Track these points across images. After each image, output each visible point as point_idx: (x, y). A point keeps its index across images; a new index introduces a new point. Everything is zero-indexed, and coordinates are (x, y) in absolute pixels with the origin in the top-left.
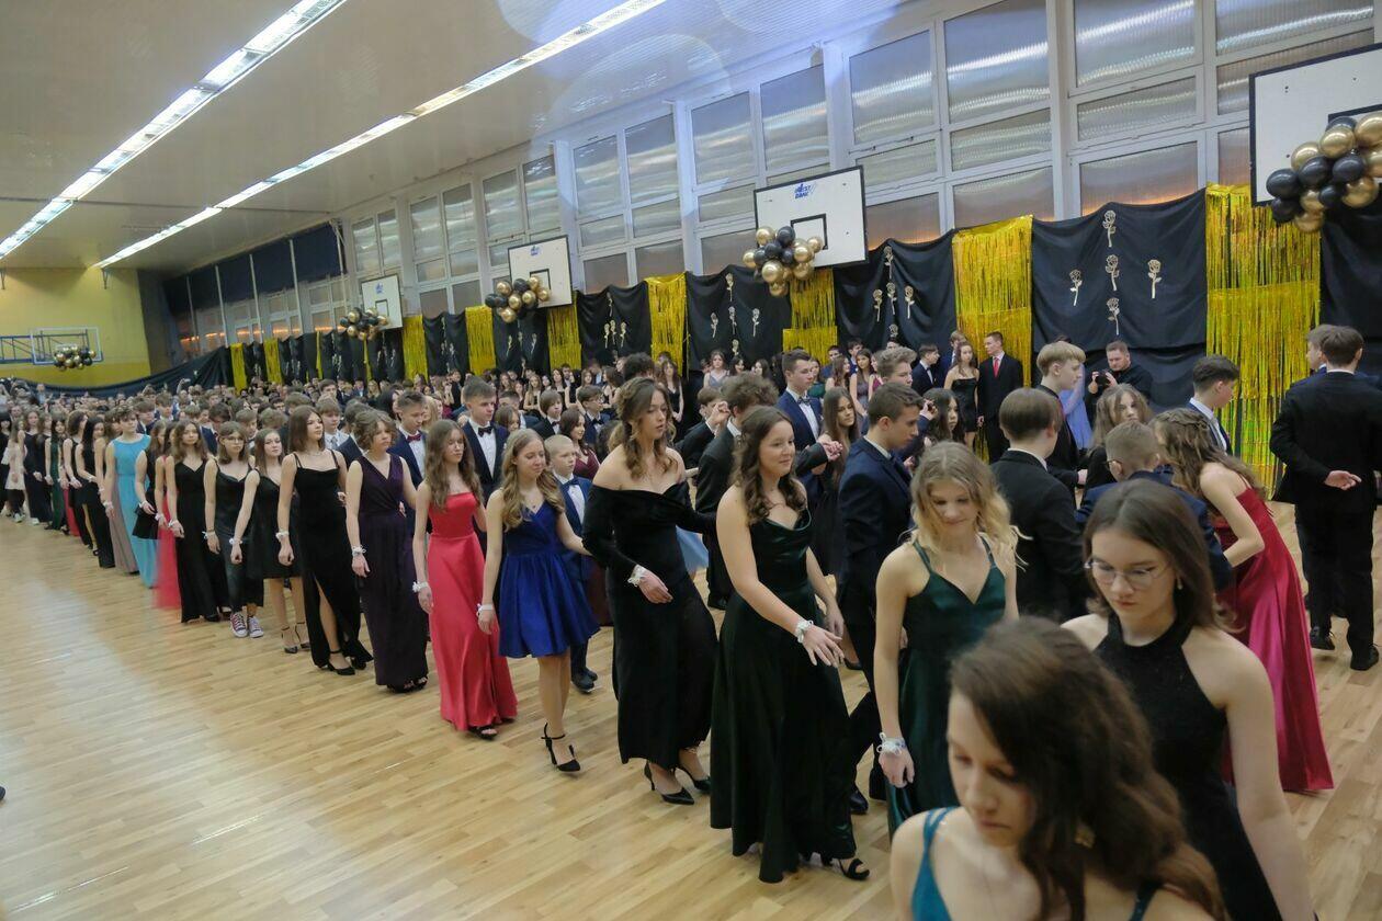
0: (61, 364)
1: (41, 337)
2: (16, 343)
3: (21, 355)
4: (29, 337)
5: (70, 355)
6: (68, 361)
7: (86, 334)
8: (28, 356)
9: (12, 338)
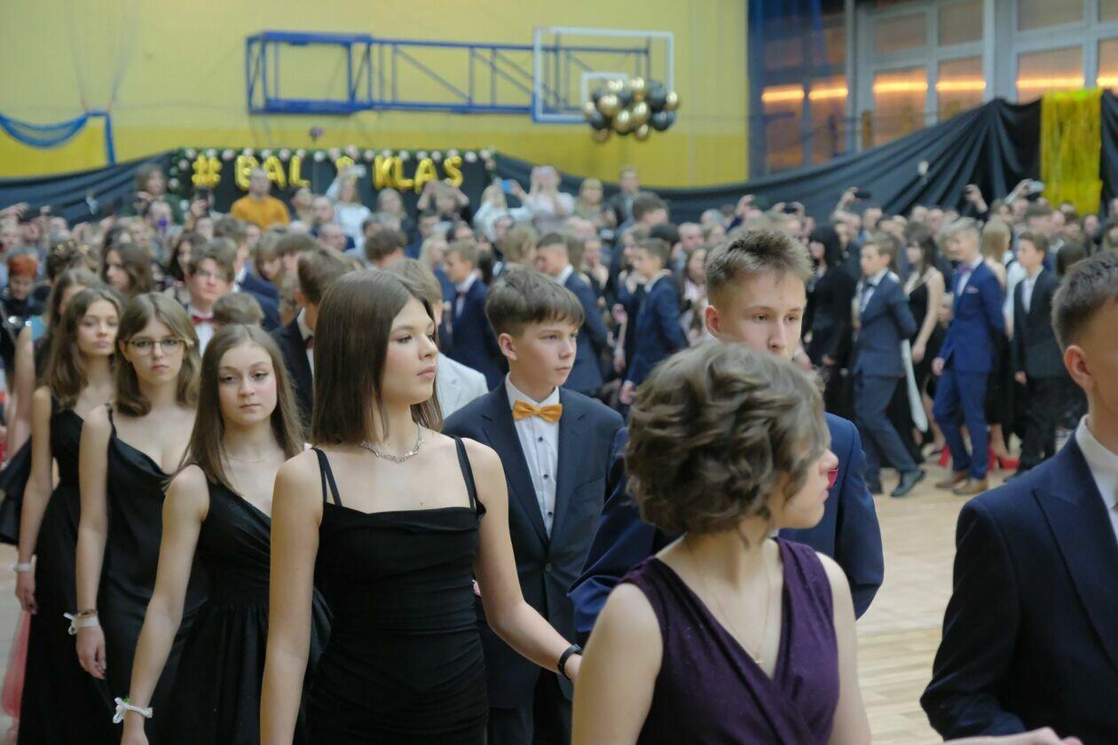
0: (604, 123)
1: (555, 50)
2: (500, 65)
3: (510, 95)
4: (530, 48)
5: (627, 102)
6: (624, 117)
7: (646, 52)
8: (524, 101)
9: (494, 48)
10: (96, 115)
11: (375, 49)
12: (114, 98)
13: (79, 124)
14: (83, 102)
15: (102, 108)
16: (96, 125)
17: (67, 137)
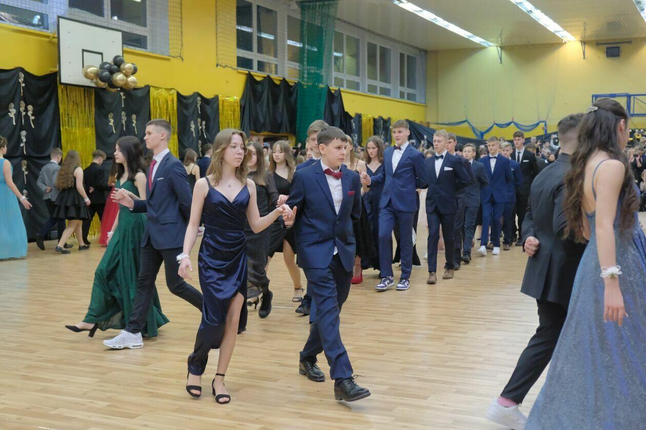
10: (542, 122)
11: (632, 97)
12: (548, 117)
13: (538, 124)
14: (539, 118)
15: (544, 120)
16: (542, 125)
17: (533, 129)
